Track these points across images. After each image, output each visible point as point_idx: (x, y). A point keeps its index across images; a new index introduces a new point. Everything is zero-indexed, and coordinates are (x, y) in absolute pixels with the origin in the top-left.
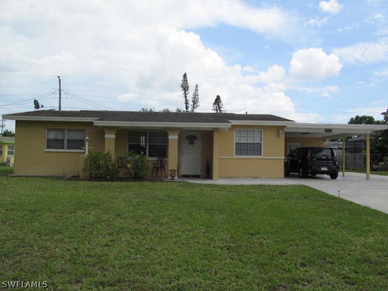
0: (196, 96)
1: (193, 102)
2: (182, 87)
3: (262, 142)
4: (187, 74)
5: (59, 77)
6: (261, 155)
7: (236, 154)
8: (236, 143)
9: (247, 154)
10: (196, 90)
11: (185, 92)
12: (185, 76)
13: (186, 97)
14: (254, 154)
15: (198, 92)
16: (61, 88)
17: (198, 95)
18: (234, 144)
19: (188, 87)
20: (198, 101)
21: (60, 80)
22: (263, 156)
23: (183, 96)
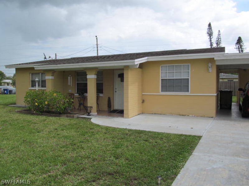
0: (218, 39)
1: (217, 44)
2: (208, 33)
3: (189, 78)
4: (211, 23)
5: (96, 36)
6: (188, 91)
7: (162, 91)
8: (162, 80)
9: (173, 91)
10: (219, 35)
11: (210, 37)
12: (210, 25)
13: (211, 40)
14: (181, 91)
15: (221, 36)
16: (98, 43)
17: (220, 39)
18: (160, 80)
19: (212, 33)
20: (220, 43)
21: (97, 39)
22: (191, 93)
23: (209, 40)
